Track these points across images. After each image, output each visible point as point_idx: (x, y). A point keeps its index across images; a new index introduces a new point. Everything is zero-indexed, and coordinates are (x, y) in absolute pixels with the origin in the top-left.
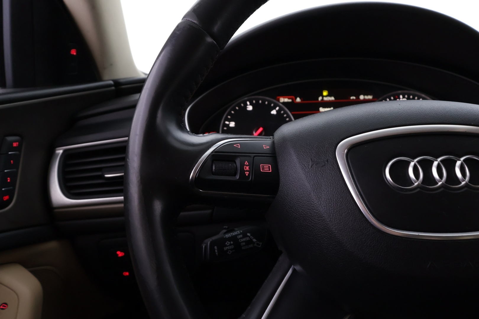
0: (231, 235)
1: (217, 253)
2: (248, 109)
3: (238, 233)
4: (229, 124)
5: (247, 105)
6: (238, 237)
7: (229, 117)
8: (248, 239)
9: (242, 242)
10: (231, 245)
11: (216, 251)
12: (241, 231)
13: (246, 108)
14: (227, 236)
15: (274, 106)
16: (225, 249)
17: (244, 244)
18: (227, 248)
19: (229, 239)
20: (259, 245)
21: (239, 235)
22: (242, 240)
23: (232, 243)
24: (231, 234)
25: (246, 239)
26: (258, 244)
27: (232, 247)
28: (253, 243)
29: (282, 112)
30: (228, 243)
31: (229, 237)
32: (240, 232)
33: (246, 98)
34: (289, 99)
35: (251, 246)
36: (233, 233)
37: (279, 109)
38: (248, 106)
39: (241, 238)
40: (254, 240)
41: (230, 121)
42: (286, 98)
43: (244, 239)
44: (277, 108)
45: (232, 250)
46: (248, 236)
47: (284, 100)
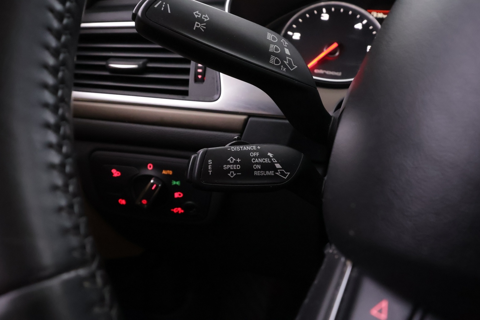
0: (240, 148)
1: (210, 171)
2: (322, 18)
3: (252, 148)
4: (293, 35)
5: (322, 12)
6: (252, 154)
7: (294, 26)
8: (267, 161)
9: (257, 163)
10: (236, 163)
11: (210, 167)
12: (259, 148)
13: (320, 16)
14: (233, 149)
15: (360, 18)
16: (226, 167)
17: (259, 167)
18: (228, 166)
19: (236, 154)
20: (285, 175)
21: (254, 151)
22: (256, 161)
23: (239, 160)
24: (242, 147)
25: (264, 160)
26: (282, 173)
27: (238, 167)
28: (276, 170)
29: (371, 27)
30: (232, 160)
31: (236, 152)
32: (256, 147)
33: (322, 4)
34: (384, 14)
35: (271, 173)
36: (245, 147)
37: (367, 23)
38: (322, 15)
39: (255, 157)
40: (278, 166)
41: (294, 31)
42: (380, 13)
43: (261, 160)
44: (365, 22)
45: (236, 171)
46: (269, 157)
47: (377, 15)
